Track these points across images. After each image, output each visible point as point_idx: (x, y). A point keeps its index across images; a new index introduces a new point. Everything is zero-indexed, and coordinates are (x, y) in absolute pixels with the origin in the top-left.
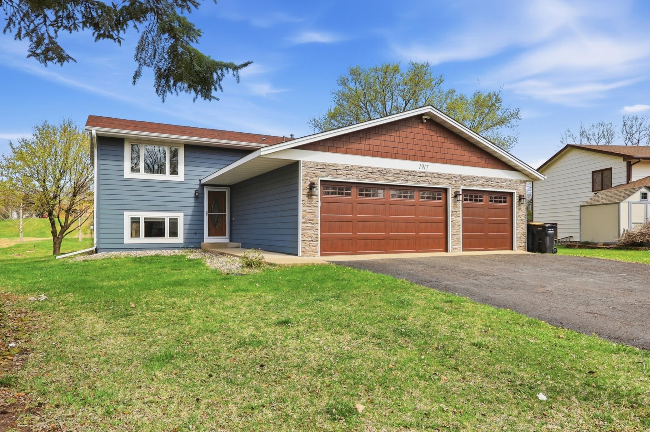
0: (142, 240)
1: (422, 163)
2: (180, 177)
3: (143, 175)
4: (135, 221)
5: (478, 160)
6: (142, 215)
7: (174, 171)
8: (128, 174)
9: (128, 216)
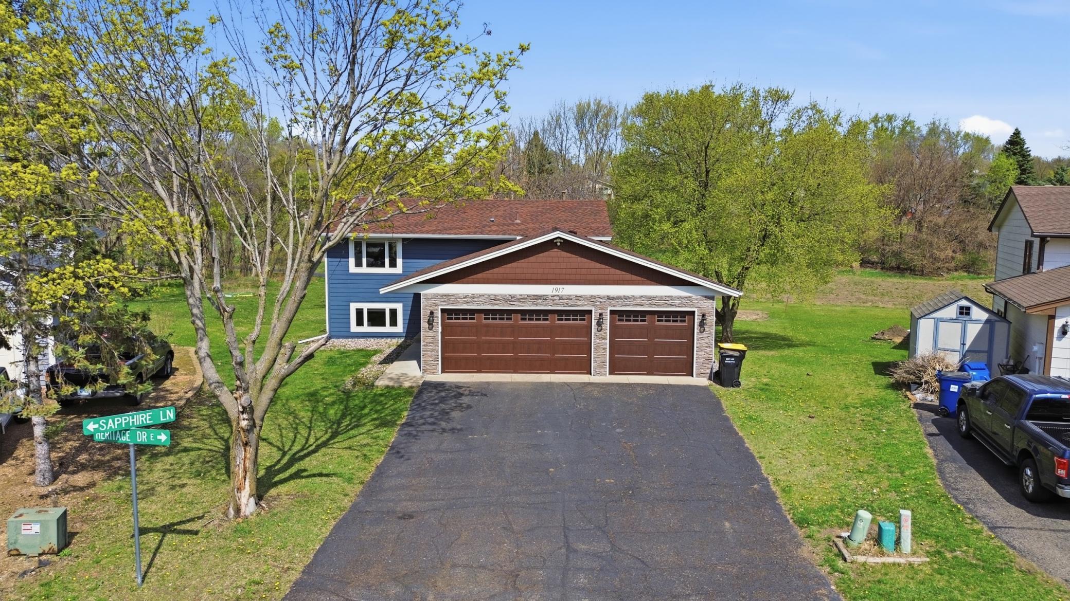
0: (366, 328)
1: (555, 286)
2: (399, 270)
3: (365, 269)
4: (359, 312)
5: (634, 277)
6: (366, 306)
7: (393, 264)
8: (353, 269)
9: (354, 307)
